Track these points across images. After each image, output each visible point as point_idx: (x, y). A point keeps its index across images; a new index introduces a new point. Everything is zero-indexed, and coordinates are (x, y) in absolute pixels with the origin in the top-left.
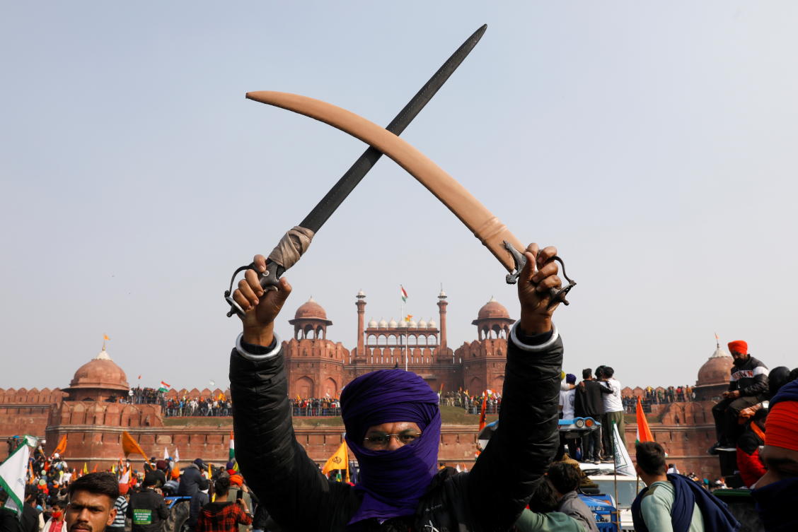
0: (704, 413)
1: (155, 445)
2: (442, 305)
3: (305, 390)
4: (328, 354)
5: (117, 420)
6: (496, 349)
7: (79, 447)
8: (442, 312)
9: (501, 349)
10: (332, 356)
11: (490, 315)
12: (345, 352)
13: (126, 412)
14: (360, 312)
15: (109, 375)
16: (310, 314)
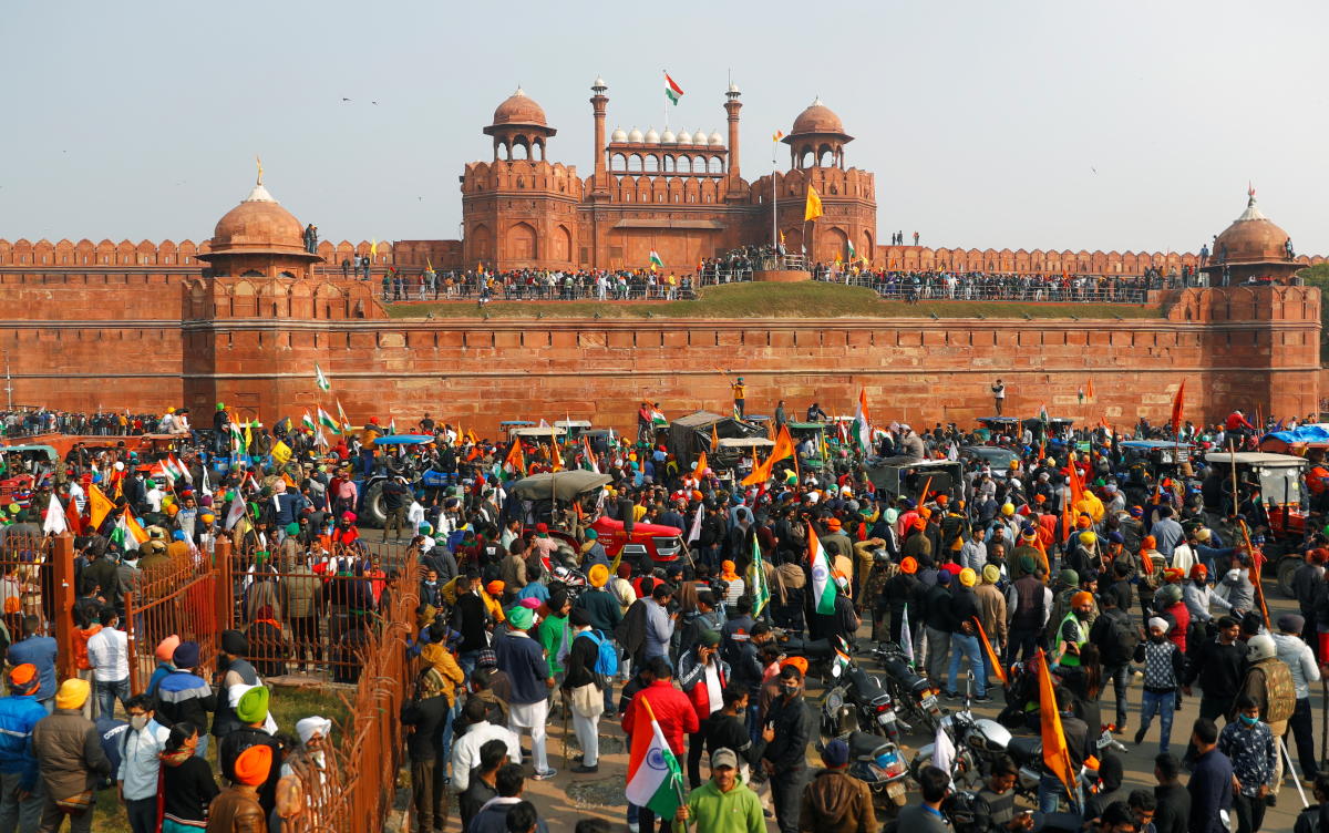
0: (1228, 306)
1: (377, 349)
2: (732, 107)
3: (522, 245)
4: (556, 186)
5: (308, 309)
6: (828, 184)
7: (254, 355)
8: (732, 119)
9: (836, 184)
10: (562, 190)
11: (817, 127)
12: (580, 181)
13: (321, 295)
14: (599, 115)
15: (282, 230)
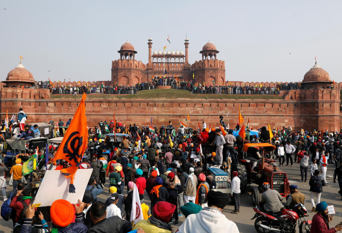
0: (305, 95)
1: (47, 107)
2: (186, 44)
3: (125, 82)
4: (135, 66)
5: (28, 96)
6: (210, 64)
7: (11, 108)
8: (186, 47)
9: (212, 64)
10: (136, 67)
11: (208, 48)
12: (143, 65)
13: (32, 92)
14: (150, 47)
15: (23, 75)
16: (127, 48)
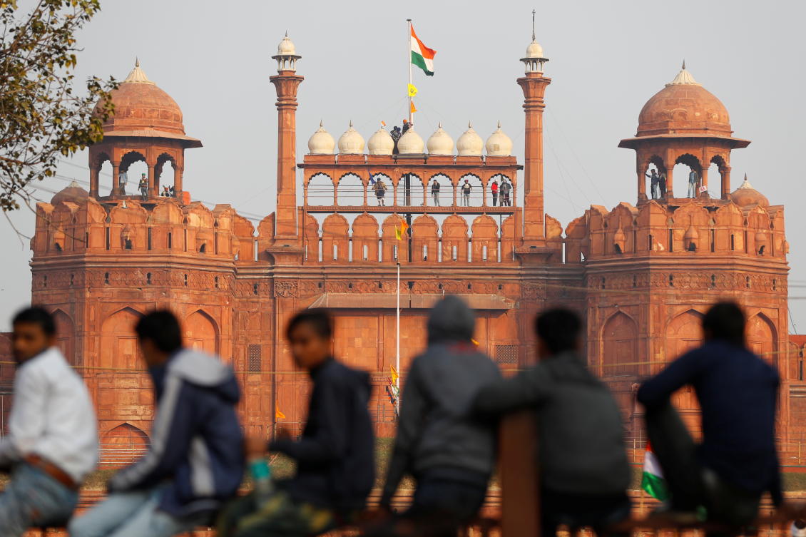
2: (532, 85)
4: (191, 244)
6: (680, 233)
8: (532, 107)
9: (694, 234)
10: (203, 249)
12: (241, 226)
14: (285, 105)
16: (137, 121)
